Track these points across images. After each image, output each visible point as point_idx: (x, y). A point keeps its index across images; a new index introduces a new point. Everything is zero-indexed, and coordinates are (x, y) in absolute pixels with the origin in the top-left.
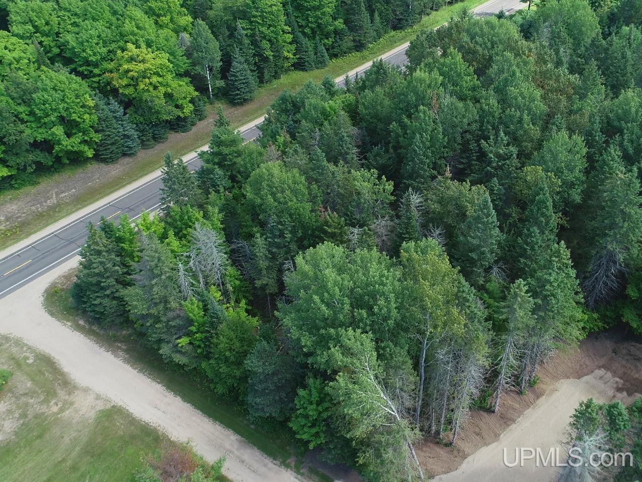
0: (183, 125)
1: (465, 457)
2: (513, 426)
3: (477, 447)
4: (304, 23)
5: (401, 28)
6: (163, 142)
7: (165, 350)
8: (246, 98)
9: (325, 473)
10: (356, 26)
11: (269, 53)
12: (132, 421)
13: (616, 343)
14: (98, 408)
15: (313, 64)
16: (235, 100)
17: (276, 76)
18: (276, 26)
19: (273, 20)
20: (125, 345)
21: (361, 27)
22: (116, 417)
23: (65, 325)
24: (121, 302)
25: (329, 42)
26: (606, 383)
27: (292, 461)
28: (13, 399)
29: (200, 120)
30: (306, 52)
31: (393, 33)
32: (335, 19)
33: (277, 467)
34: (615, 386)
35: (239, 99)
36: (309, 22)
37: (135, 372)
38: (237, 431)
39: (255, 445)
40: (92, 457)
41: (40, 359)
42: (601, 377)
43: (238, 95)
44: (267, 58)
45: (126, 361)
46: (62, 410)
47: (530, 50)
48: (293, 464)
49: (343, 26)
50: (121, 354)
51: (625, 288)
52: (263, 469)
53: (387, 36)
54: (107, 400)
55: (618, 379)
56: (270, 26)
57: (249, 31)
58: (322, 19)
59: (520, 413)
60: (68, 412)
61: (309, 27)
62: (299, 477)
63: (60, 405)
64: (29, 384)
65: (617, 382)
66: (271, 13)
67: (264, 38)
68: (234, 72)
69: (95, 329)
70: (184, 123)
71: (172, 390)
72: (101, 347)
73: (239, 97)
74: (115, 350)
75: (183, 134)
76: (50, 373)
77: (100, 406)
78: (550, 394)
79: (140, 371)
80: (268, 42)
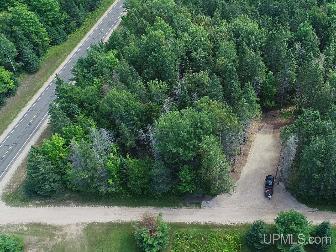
0: (11, 92)
1: (240, 173)
2: (249, 155)
3: (242, 168)
4: (46, 20)
5: (94, 10)
6: (5, 105)
7: (103, 189)
8: (38, 68)
9: (197, 202)
10: (74, 14)
11: (38, 41)
12: (103, 225)
13: (265, 114)
14: (81, 229)
15: (61, 40)
16: (32, 70)
17: (45, 52)
18: (36, 25)
19: (33, 23)
20: (71, 200)
21: (77, 14)
22: (93, 227)
23: (30, 207)
24: (59, 182)
25: (64, 26)
26: (269, 128)
27: (181, 204)
28: (35, 247)
29: (18, 86)
30: (54, 34)
31: (91, 13)
32: (62, 13)
33: (177, 209)
34: (272, 128)
35: (34, 69)
36: (49, 18)
37: (86, 207)
38: (151, 205)
39: (163, 206)
40: (96, 246)
41: (31, 226)
42: (267, 127)
43: (32, 67)
44: (38, 43)
45: (77, 206)
46: (64, 238)
47: (185, 10)
48: (182, 205)
49: (67, 16)
50: (72, 204)
51: (263, 93)
52: (172, 213)
53: (89, 16)
54: (83, 224)
55: (272, 126)
56: (33, 26)
57: (23, 31)
58: (55, 15)
59: (249, 150)
60: (67, 238)
61: (50, 21)
62: (188, 208)
63: (60, 237)
64: (35, 238)
65: (272, 127)
66: (31, 19)
67: (32, 33)
68: (26, 56)
69: (48, 201)
70: (11, 91)
71: (111, 206)
72: (59, 206)
73: (34, 68)
74: (68, 205)
75: (13, 97)
76: (42, 228)
77: (81, 227)
78: (255, 139)
79: (89, 206)
80: (35, 35)
